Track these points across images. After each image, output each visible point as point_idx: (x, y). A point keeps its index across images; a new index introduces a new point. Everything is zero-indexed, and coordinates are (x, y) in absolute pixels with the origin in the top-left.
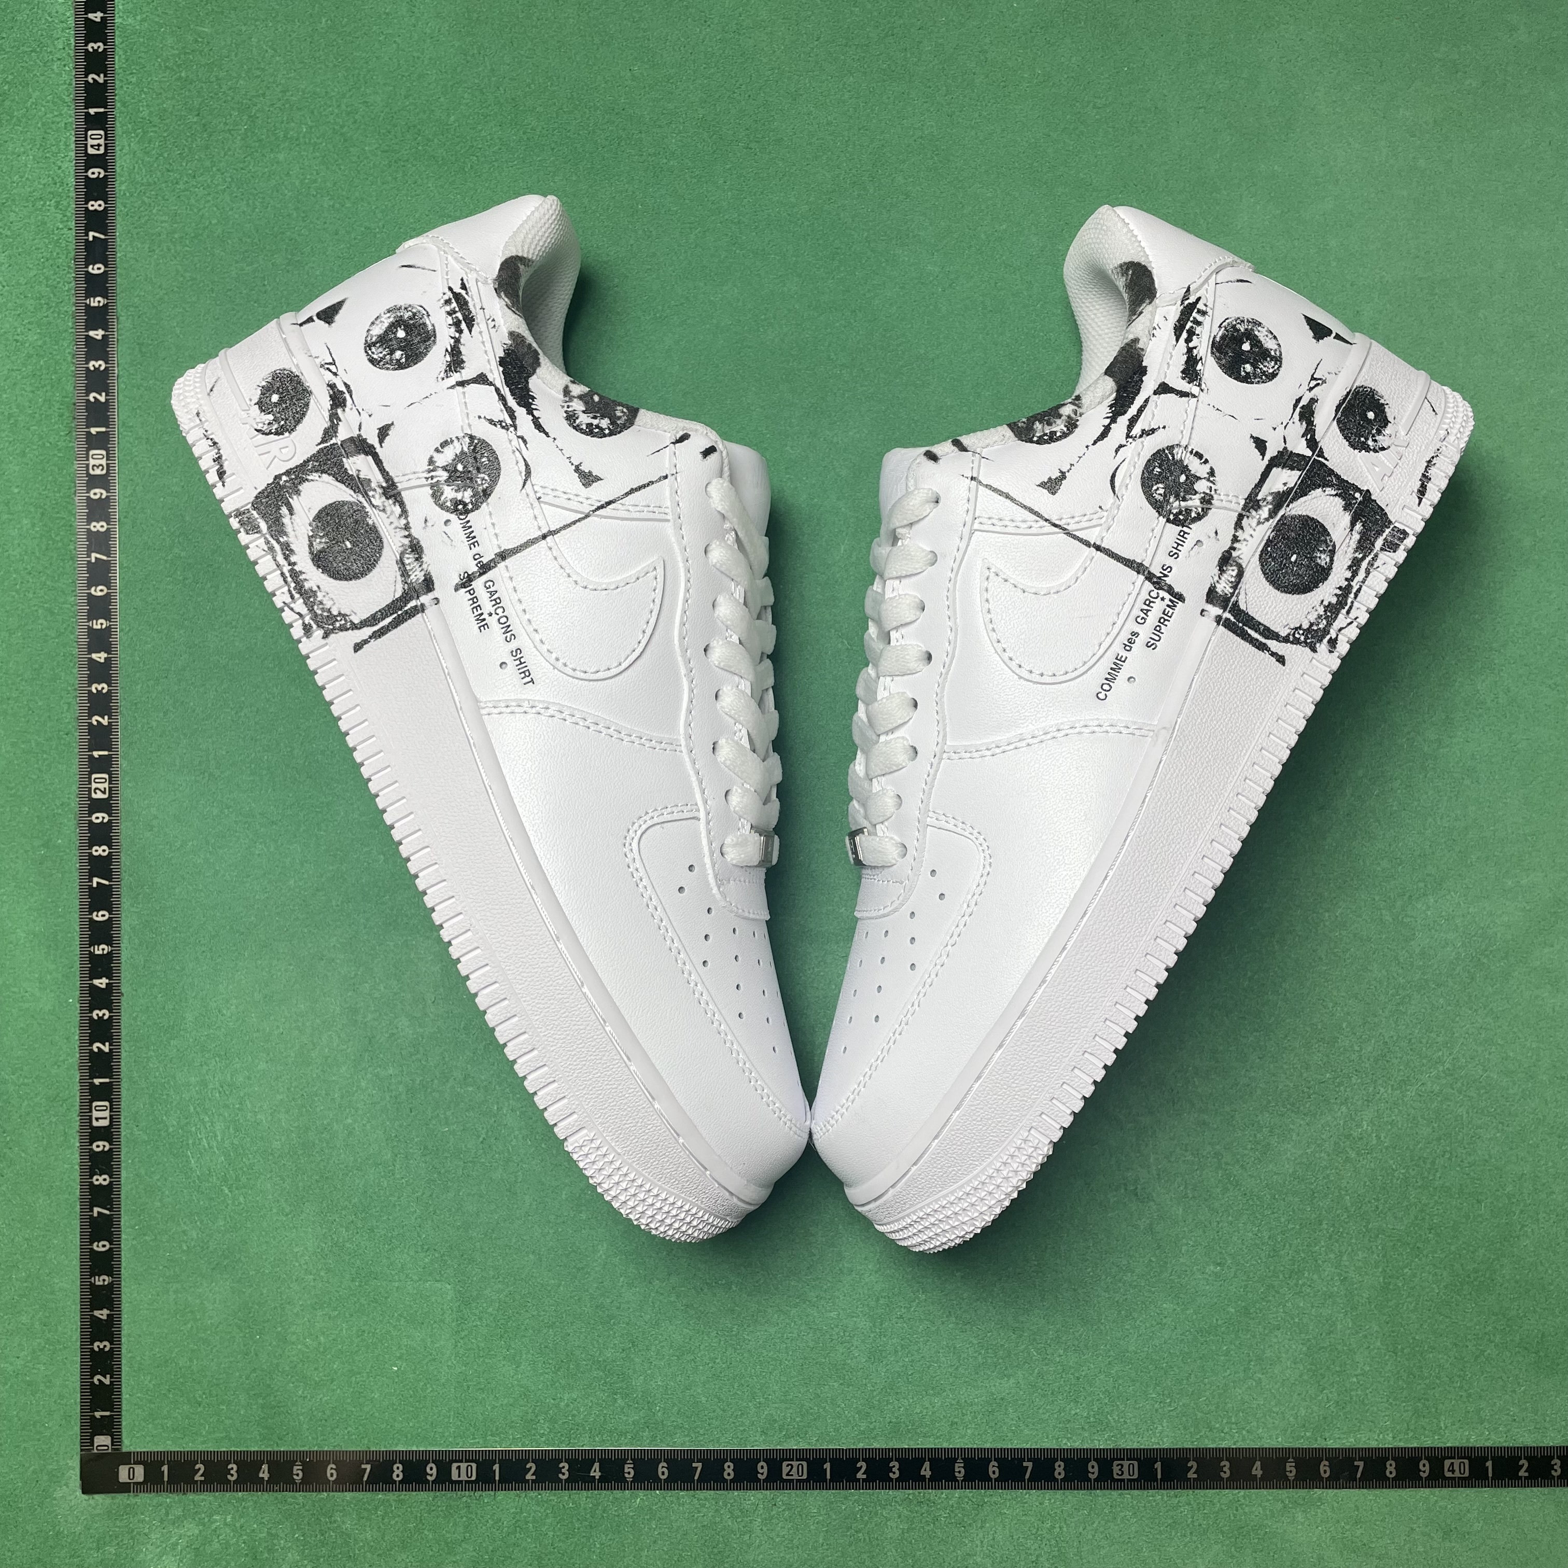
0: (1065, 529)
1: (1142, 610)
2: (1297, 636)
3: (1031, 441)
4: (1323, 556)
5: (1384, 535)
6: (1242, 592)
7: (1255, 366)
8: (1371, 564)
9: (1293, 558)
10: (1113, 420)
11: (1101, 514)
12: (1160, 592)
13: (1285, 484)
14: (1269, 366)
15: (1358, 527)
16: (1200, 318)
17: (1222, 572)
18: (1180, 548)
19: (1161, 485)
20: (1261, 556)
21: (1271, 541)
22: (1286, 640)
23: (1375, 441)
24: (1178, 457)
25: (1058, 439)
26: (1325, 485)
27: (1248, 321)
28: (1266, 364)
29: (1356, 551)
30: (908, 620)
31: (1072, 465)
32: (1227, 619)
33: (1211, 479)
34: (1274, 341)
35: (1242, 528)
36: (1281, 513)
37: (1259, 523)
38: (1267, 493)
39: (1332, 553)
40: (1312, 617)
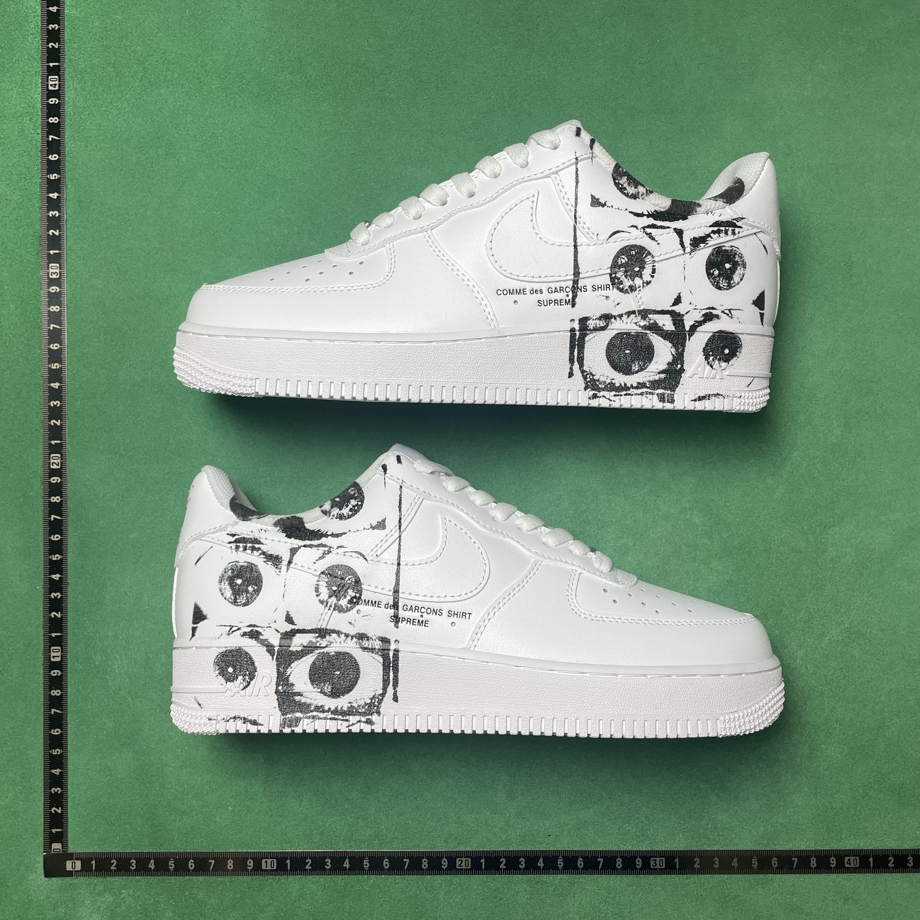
0: (576, 222)
1: (556, 288)
2: (588, 376)
3: (614, 179)
4: (637, 366)
5: (666, 392)
6: (594, 334)
7: (719, 276)
8: (647, 393)
9: (627, 352)
10: (649, 216)
11: (595, 237)
12: (571, 292)
13: (664, 325)
14: (723, 283)
15: (663, 376)
17: (600, 319)
18: (600, 289)
19: (626, 259)
20: (619, 333)
21: (629, 335)
22: (583, 372)
23: (713, 360)
24: (646, 260)
25: (622, 192)
26: (675, 346)
28: (724, 281)
29: (649, 382)
30: (487, 173)
32: (575, 334)
33: (645, 284)
34: (739, 280)
35: (628, 316)
36: (648, 332)
37: (636, 323)
38: (654, 319)
39: (641, 369)
40: (602, 379)
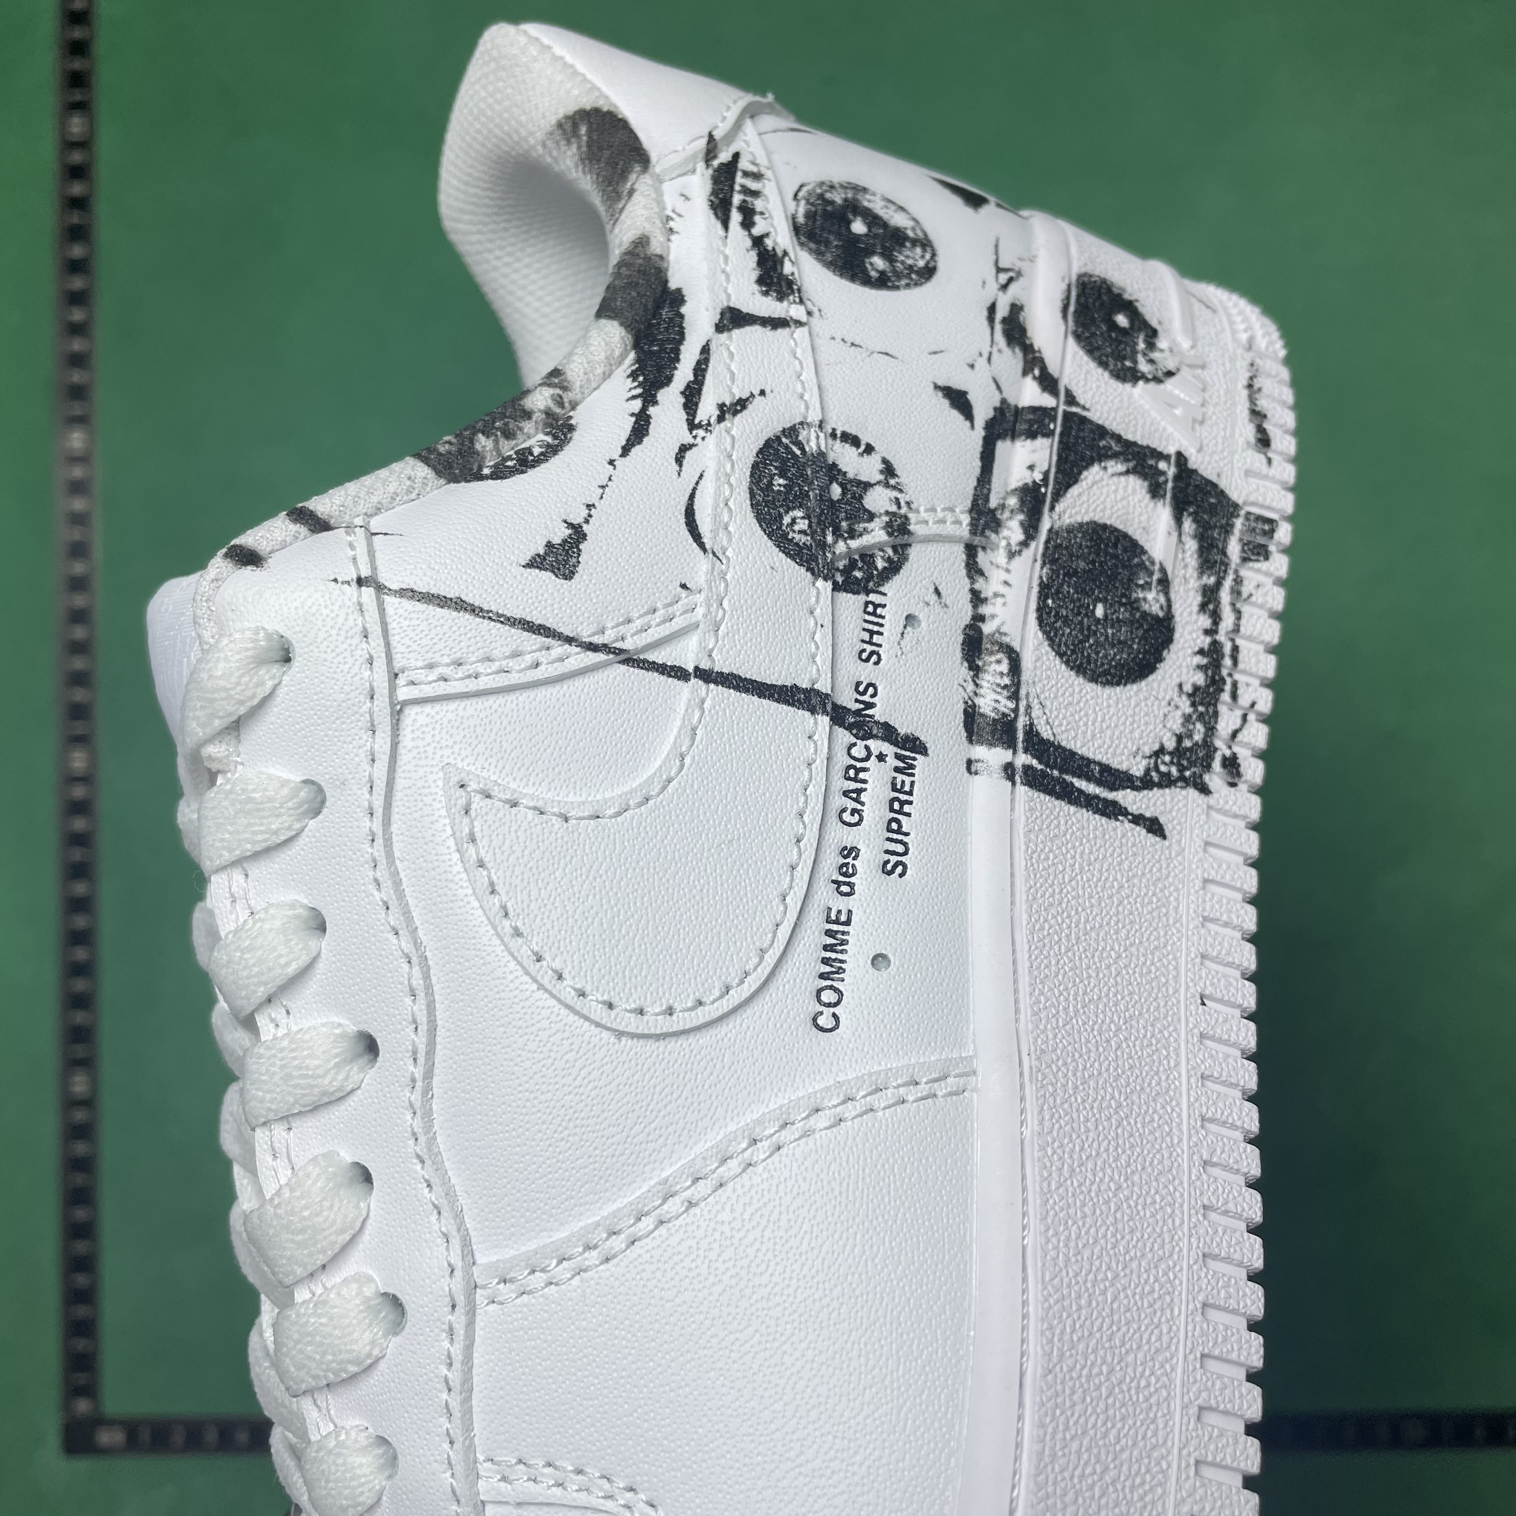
0: (618, 652)
1: (846, 794)
2: (1163, 768)
3: (480, 477)
4: (1150, 596)
5: (1237, 532)
6: (1033, 702)
7: (890, 259)
8: (1236, 592)
9: (1100, 611)
10: (649, 398)
11: (689, 600)
12: (871, 743)
13: (1031, 468)
14: (916, 258)
15: (1188, 524)
16: (753, 185)
17: (976, 670)
18: (876, 639)
19: (799, 513)
20: (1040, 619)
21: (1048, 585)
22: (1146, 783)
23: (1151, 363)
24: (812, 446)
25: (539, 461)
26: (1102, 456)
27: (842, 186)
28: (907, 252)
29: (1201, 574)
30: (292, 970)
31: (589, 506)
32: (1027, 768)
33: (892, 482)
34: (903, 215)
35: (981, 573)
36: (1046, 525)
37: (1011, 554)
38: (1004, 493)
39: (1165, 583)
40: (1176, 724)
